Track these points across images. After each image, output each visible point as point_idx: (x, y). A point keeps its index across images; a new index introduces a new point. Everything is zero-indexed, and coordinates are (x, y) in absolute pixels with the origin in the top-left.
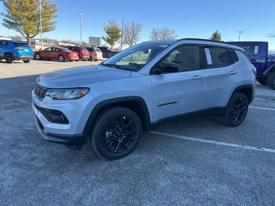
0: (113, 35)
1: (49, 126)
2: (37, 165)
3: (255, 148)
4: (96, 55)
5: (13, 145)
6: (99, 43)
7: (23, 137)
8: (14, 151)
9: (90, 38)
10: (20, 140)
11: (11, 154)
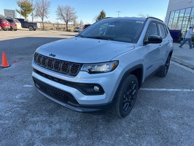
0: (26, 9)
1: (84, 98)
2: (71, 136)
3: (189, 90)
4: (16, 25)
5: (24, 122)
6: (14, 15)
7: (25, 111)
8: (31, 127)
9: (5, 10)
10: (25, 115)
11: (31, 131)
